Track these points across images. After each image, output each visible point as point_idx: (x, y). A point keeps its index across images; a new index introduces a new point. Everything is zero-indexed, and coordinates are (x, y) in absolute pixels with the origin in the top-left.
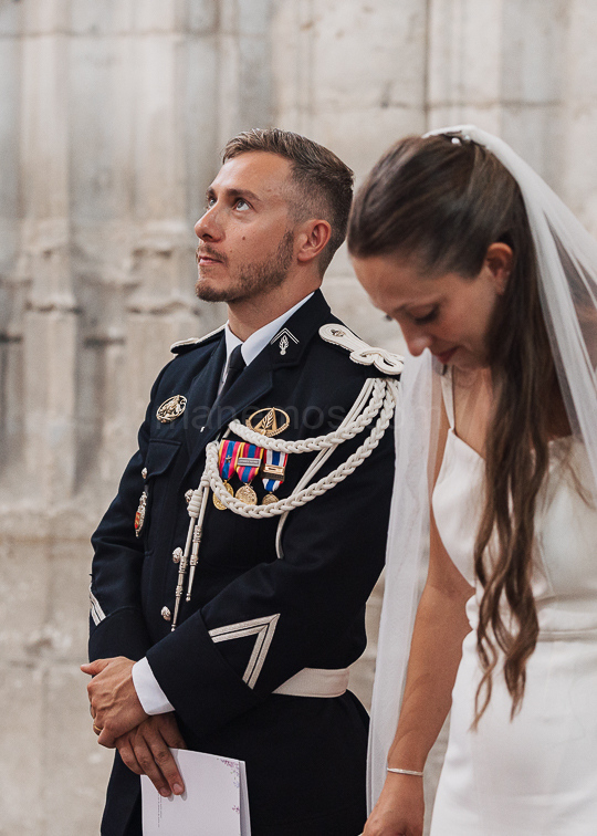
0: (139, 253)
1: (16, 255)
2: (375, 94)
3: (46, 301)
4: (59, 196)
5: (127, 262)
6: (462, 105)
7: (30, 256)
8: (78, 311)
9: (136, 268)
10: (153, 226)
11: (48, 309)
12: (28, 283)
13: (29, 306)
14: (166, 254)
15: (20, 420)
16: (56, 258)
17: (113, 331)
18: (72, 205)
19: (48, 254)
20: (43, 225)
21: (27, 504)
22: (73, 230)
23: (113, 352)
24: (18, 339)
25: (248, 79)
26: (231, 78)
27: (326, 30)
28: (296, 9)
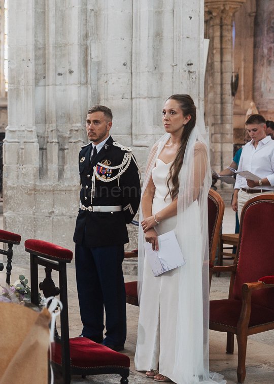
0: (71, 130)
1: (45, 131)
2: (121, 96)
3: (52, 141)
4: (54, 119)
5: (69, 133)
6: (139, 98)
7: (48, 131)
8: (58, 143)
9: (70, 133)
10: (74, 125)
11: (52, 143)
12: (48, 137)
13: (48, 142)
14: (77, 131)
15: (47, 166)
16: (54, 132)
17: (66, 147)
18: (57, 121)
19: (52, 131)
20: (51, 125)
21: (48, 183)
22: (57, 126)
23: (66, 151)
24: (46, 149)
25: (93, 94)
26: (90, 94)
27: (110, 83)
28: (103, 79)
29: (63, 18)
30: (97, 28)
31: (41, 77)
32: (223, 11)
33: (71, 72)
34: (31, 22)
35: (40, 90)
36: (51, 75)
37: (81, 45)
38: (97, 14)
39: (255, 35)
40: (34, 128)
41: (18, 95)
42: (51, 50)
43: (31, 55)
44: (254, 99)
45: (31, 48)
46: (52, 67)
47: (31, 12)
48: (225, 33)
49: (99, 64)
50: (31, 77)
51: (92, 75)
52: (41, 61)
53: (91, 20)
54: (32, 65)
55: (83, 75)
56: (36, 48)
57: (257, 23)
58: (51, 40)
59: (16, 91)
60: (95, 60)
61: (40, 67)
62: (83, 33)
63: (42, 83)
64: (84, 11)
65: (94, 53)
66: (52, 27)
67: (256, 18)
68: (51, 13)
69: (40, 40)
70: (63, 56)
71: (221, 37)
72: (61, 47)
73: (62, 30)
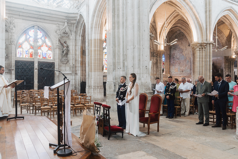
1: (115, 81)
4: (117, 79)
8: (118, 84)
12: (116, 83)
15: (116, 89)
19: (117, 81)
25: (126, 73)
26: (125, 73)
27: (129, 71)
28: (128, 70)
29: (119, 56)
30: (126, 58)
31: (114, 69)
32: (160, 54)
33: (121, 68)
34: (112, 57)
35: (114, 72)
36: (116, 69)
37: (123, 62)
38: (126, 55)
39: (170, 59)
40: (113, 81)
41: (109, 74)
42: (116, 63)
43: (112, 64)
44: (170, 74)
45: (112, 63)
46: (117, 67)
47: (112, 55)
48: (161, 59)
49: (127, 66)
50: (112, 69)
51: (125, 69)
52: (114, 66)
53: (125, 57)
54: (112, 67)
55: (123, 69)
56: (113, 63)
57: (170, 56)
58: (116, 61)
59: (109, 73)
60: (126, 65)
61: (114, 67)
62: (123, 60)
63: (114, 71)
64: (123, 55)
65: (126, 64)
66: (117, 58)
67: (170, 55)
68: (116, 55)
69: (114, 61)
70: (119, 65)
71: (160, 60)
72: (119, 63)
73: (119, 59)
